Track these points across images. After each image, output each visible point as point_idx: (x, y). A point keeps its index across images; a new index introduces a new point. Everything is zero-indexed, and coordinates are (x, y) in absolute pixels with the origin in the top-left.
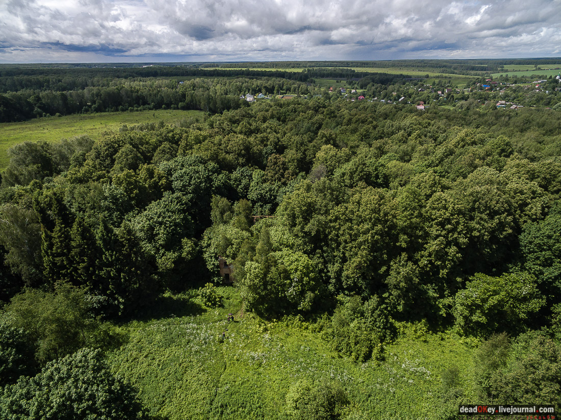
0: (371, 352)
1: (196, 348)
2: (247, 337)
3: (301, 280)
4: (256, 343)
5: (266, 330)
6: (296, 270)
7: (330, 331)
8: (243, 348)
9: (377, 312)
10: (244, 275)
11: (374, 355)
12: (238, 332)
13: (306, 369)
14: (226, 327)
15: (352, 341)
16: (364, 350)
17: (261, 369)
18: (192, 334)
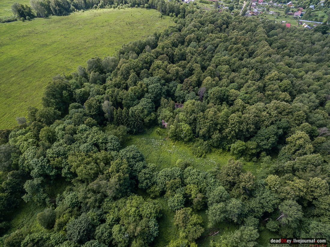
0: (202, 155)
1: (154, 146)
2: (168, 146)
3: (186, 133)
4: (171, 148)
5: (174, 144)
6: (185, 130)
7: (192, 148)
8: (167, 148)
9: (206, 145)
10: (169, 128)
11: (202, 156)
12: (166, 144)
13: (183, 156)
14: (163, 142)
15: (197, 152)
16: (200, 155)
17: (171, 155)
18: (153, 142)
